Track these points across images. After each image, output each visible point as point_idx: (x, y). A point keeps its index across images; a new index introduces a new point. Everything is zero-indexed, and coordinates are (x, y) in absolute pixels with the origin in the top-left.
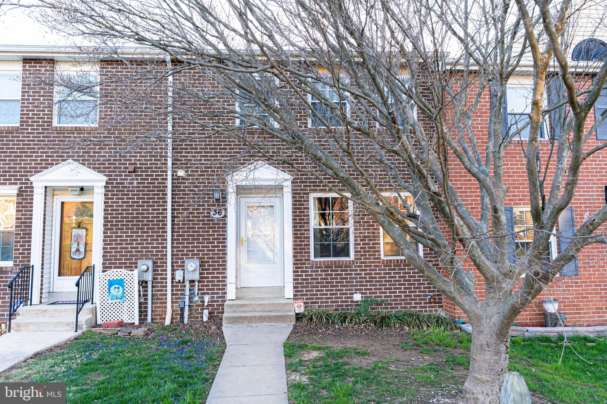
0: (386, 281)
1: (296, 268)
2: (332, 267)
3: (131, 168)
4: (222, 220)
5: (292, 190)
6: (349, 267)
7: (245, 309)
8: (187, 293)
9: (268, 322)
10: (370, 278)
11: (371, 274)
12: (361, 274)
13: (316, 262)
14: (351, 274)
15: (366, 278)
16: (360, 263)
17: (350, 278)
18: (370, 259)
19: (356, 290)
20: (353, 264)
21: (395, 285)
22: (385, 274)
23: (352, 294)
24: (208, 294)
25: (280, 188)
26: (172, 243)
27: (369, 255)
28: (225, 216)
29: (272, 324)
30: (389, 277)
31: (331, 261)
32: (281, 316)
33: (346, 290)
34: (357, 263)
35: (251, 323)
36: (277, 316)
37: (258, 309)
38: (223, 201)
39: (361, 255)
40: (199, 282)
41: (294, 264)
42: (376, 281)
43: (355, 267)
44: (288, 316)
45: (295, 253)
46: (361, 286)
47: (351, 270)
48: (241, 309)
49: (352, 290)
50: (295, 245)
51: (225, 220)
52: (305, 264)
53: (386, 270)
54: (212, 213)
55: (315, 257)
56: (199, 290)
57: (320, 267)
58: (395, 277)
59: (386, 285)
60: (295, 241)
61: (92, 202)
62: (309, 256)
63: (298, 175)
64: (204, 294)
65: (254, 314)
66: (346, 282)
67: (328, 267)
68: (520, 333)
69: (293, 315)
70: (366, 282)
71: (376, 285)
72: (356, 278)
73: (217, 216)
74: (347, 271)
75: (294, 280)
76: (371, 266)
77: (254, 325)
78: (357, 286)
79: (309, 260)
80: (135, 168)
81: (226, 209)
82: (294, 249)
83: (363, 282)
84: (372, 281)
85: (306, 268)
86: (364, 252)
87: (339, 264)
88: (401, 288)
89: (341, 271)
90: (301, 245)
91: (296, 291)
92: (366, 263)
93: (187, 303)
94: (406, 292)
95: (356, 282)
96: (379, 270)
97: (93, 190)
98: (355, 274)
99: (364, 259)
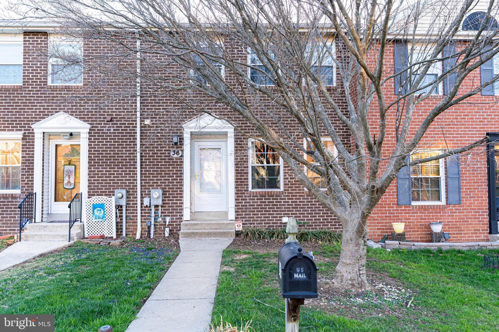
0: (308, 208)
1: (237, 197)
2: (266, 196)
3: (109, 118)
4: (180, 159)
5: (235, 136)
6: (279, 196)
7: (197, 227)
8: (153, 215)
9: (214, 237)
10: (295, 205)
11: (297, 202)
12: (289, 202)
13: (253, 192)
14: (281, 202)
15: (292, 205)
16: (288, 193)
17: (280, 205)
18: (296, 190)
19: (284, 214)
20: (283, 194)
21: (316, 211)
22: (307, 202)
23: (281, 217)
24: (169, 216)
25: (225, 134)
26: (141, 177)
27: (295, 187)
28: (182, 156)
29: (217, 238)
30: (311, 205)
31: (265, 192)
32: (224, 233)
33: (276, 214)
34: (285, 193)
35: (201, 237)
36: (221, 232)
37: (207, 227)
38: (179, 144)
39: (289, 187)
40: (162, 207)
41: (236, 194)
42: (301, 208)
43: (284, 196)
44: (229, 232)
45: (237, 185)
46: (288, 211)
47: (280, 199)
48: (194, 227)
49: (281, 214)
50: (237, 179)
51: (182, 159)
52: (244, 193)
53: (308, 199)
54: (172, 153)
55: (253, 188)
56: (162, 213)
57: (256, 196)
58: (316, 205)
59: (308, 211)
60: (237, 176)
61: (80, 145)
62: (248, 188)
63: (239, 123)
64: (166, 216)
65: (203, 231)
66: (277, 208)
67: (263, 196)
68: (408, 246)
69: (233, 232)
70: (292, 208)
71: (300, 211)
72: (285, 205)
73: (176, 156)
74: (277, 199)
75: (236, 206)
76: (297, 196)
77: (203, 239)
78: (285, 211)
79: (248, 190)
80: (112, 118)
81: (182, 151)
82: (236, 182)
83: (290, 208)
84: (297, 208)
85: (245, 196)
86: (291, 184)
87: (271, 193)
88: (320, 213)
89: (273, 199)
90: (242, 179)
91: (237, 215)
92: (292, 193)
93: (153, 223)
94: (324, 216)
95: (284, 208)
96: (303, 199)
97: (80, 135)
98: (284, 202)
99: (291, 190)
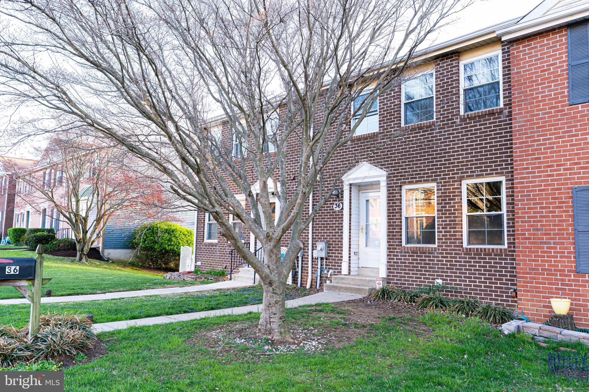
0: (465, 270)
1: (390, 252)
2: (417, 253)
3: (292, 176)
4: (341, 212)
5: (387, 184)
6: (432, 253)
7: (344, 281)
8: (319, 266)
9: (350, 292)
10: (450, 265)
11: (452, 261)
12: (443, 261)
13: (408, 248)
14: (433, 260)
15: (447, 265)
16: (442, 250)
17: (433, 264)
18: (451, 246)
19: (437, 276)
20: (435, 250)
21: (475, 274)
22: (465, 262)
23: (434, 279)
24: (332, 269)
25: (378, 183)
26: (313, 230)
27: (450, 243)
28: (342, 209)
29: (353, 294)
30: (469, 266)
31: (417, 247)
32: (359, 289)
33: (429, 275)
34: (439, 250)
35: (340, 291)
36: (356, 288)
37: (352, 282)
38: (339, 196)
39: (443, 243)
40: (326, 259)
41: (388, 248)
42: (457, 269)
43: (437, 253)
44: (363, 289)
45: (389, 239)
46: (442, 272)
47: (433, 257)
48: (342, 281)
49: (434, 275)
50: (389, 232)
51: (342, 212)
52: (396, 249)
53: (466, 258)
54: (335, 206)
55: (406, 243)
56: (326, 265)
57: (408, 252)
58: (476, 266)
59: (466, 274)
60: (389, 229)
62: (401, 242)
63: (391, 170)
64: (329, 268)
65: (342, 285)
66: (429, 268)
67: (414, 253)
69: (366, 289)
70: (447, 269)
71: (456, 273)
72: (438, 264)
73: (338, 209)
74: (430, 257)
75: (388, 262)
76: (452, 254)
77: (341, 293)
78: (438, 272)
79: (401, 245)
80: (294, 177)
81: (342, 203)
82: (388, 235)
83: (444, 268)
84: (453, 269)
85: (397, 252)
86: (445, 239)
87: (423, 250)
88: (481, 278)
89: (425, 256)
90: (393, 232)
91: (389, 272)
92: (447, 250)
93: (319, 274)
94: (486, 283)
95: (438, 268)
96: (460, 258)
98: (437, 261)
99: (446, 246)
